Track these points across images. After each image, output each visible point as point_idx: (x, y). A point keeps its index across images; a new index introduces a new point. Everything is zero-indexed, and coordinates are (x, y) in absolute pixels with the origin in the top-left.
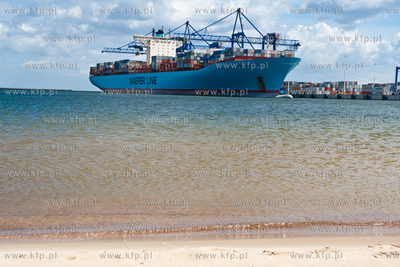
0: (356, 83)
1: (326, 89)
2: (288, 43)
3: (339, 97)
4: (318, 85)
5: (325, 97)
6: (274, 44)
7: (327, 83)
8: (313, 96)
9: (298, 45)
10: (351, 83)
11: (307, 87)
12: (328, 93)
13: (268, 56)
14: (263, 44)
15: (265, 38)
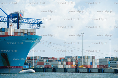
0: (93, 57)
1: (67, 63)
2: (31, 21)
3: (77, 71)
4: (60, 60)
5: (65, 71)
6: (18, 22)
7: (69, 57)
8: (54, 71)
9: (41, 23)
10: (89, 57)
11: (50, 61)
12: (69, 67)
13: (12, 34)
14: (8, 22)
15: (8, 17)
